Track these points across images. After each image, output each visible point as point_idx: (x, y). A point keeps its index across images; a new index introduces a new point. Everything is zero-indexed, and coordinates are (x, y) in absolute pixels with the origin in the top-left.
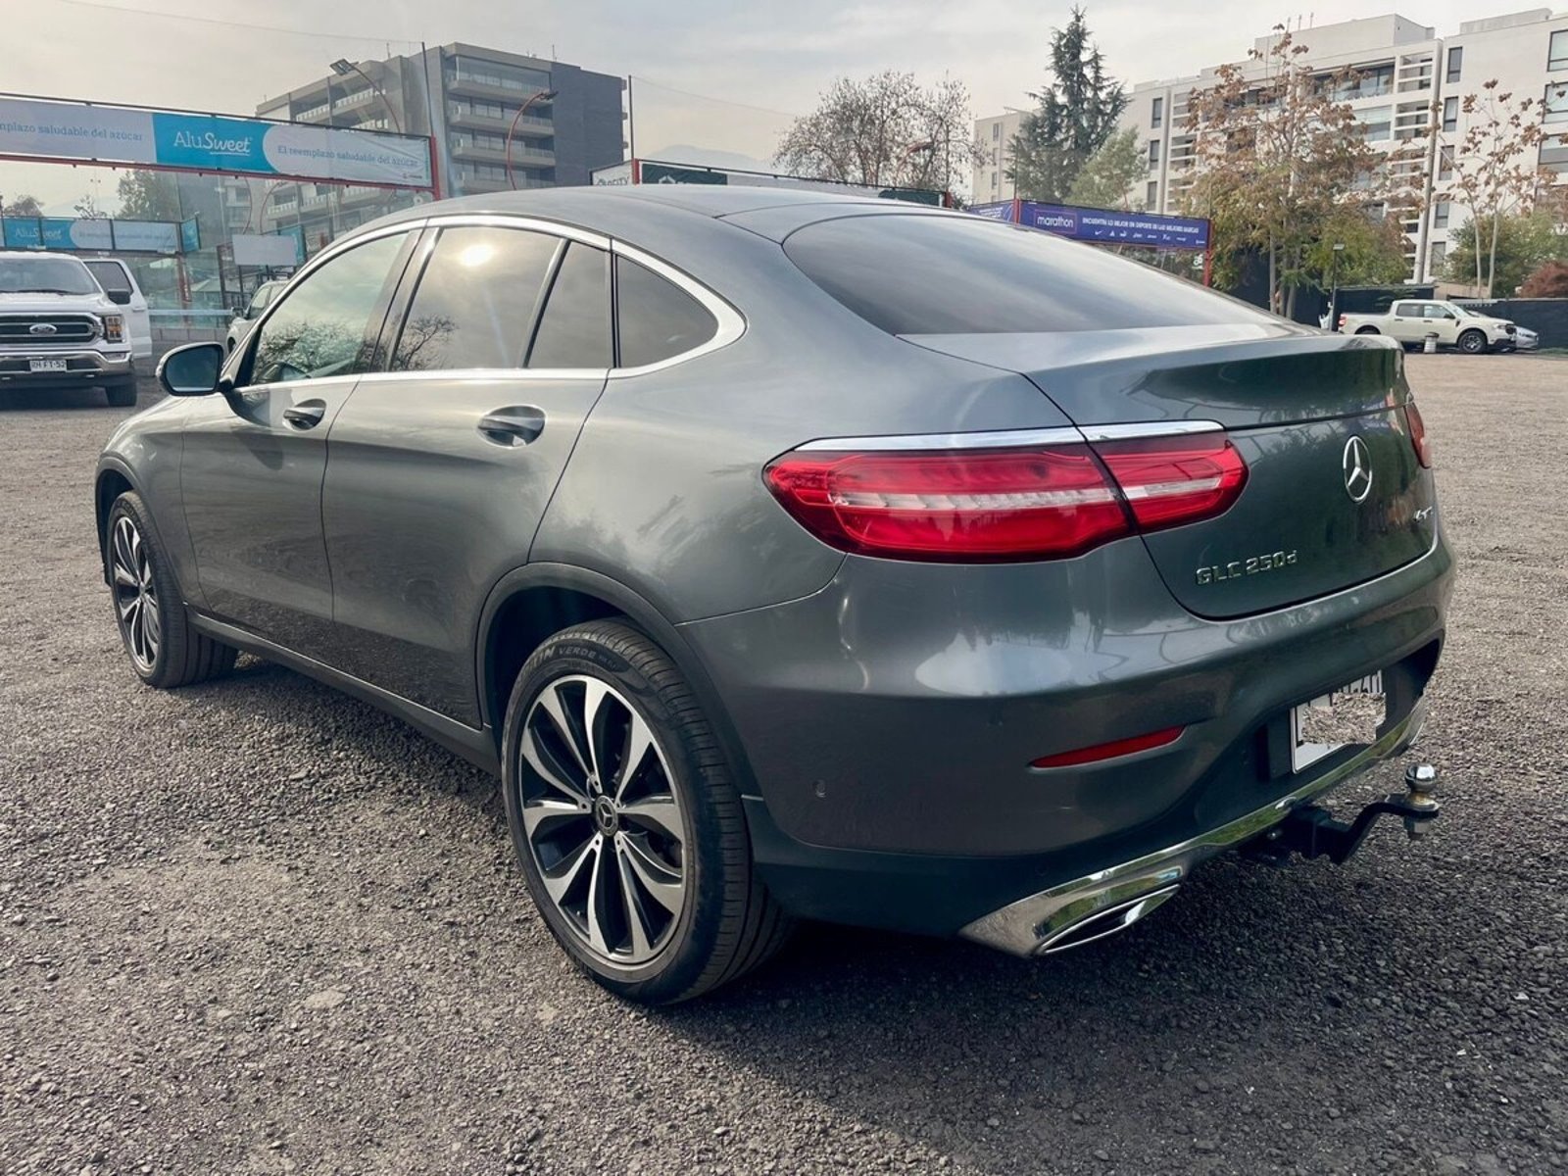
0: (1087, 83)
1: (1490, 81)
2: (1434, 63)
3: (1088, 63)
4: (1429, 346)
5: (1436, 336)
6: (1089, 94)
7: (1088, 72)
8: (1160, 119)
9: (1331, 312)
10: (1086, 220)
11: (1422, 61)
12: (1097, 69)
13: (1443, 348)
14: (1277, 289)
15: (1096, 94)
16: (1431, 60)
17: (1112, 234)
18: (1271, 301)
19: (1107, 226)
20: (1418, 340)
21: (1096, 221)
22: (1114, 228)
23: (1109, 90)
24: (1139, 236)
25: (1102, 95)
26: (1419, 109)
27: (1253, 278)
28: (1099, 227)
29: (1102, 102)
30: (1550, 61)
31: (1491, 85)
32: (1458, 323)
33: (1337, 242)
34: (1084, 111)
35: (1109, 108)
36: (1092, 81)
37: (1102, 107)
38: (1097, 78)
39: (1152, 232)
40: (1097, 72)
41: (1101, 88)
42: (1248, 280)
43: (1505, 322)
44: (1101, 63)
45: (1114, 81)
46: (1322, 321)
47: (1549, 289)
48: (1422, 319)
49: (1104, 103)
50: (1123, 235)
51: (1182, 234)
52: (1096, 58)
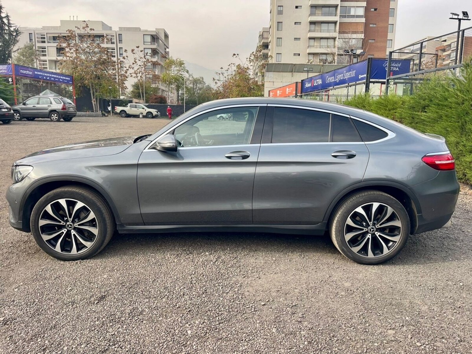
0: (5, 24)
1: (138, 46)
2: (115, 37)
3: (5, 17)
4: (141, 116)
5: (142, 113)
6: (7, 28)
7: (5, 21)
8: (32, 40)
9: (111, 106)
10: (36, 73)
11: (111, 36)
12: (9, 20)
13: (144, 117)
14: (94, 98)
15: (9, 28)
16: (114, 36)
17: (45, 78)
18: (93, 102)
19: (43, 75)
20: (138, 114)
21: (39, 73)
22: (45, 76)
23: (14, 28)
24: (53, 79)
25: (12, 29)
26: (112, 49)
27: (84, 94)
28: (40, 75)
29: (12, 31)
30: (144, 42)
31: (138, 47)
32: (146, 110)
33: (110, 86)
34: (5, 33)
35: (15, 34)
36: (7, 24)
37: (12, 33)
38: (9, 23)
39: (57, 78)
40: (8, 21)
41: (11, 27)
42: (83, 95)
43: (156, 110)
44: (10, 18)
45: (15, 25)
46: (108, 108)
47: (154, 101)
48: (136, 109)
49: (13, 32)
50: (48, 78)
51: (66, 80)
52: (7, 16)
